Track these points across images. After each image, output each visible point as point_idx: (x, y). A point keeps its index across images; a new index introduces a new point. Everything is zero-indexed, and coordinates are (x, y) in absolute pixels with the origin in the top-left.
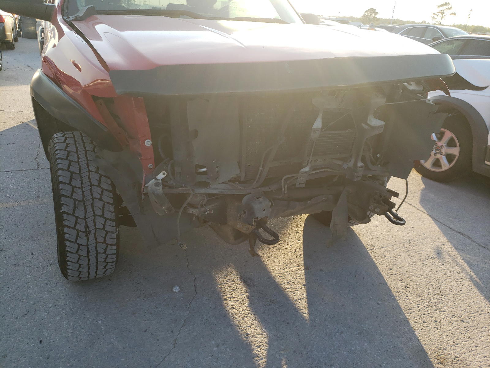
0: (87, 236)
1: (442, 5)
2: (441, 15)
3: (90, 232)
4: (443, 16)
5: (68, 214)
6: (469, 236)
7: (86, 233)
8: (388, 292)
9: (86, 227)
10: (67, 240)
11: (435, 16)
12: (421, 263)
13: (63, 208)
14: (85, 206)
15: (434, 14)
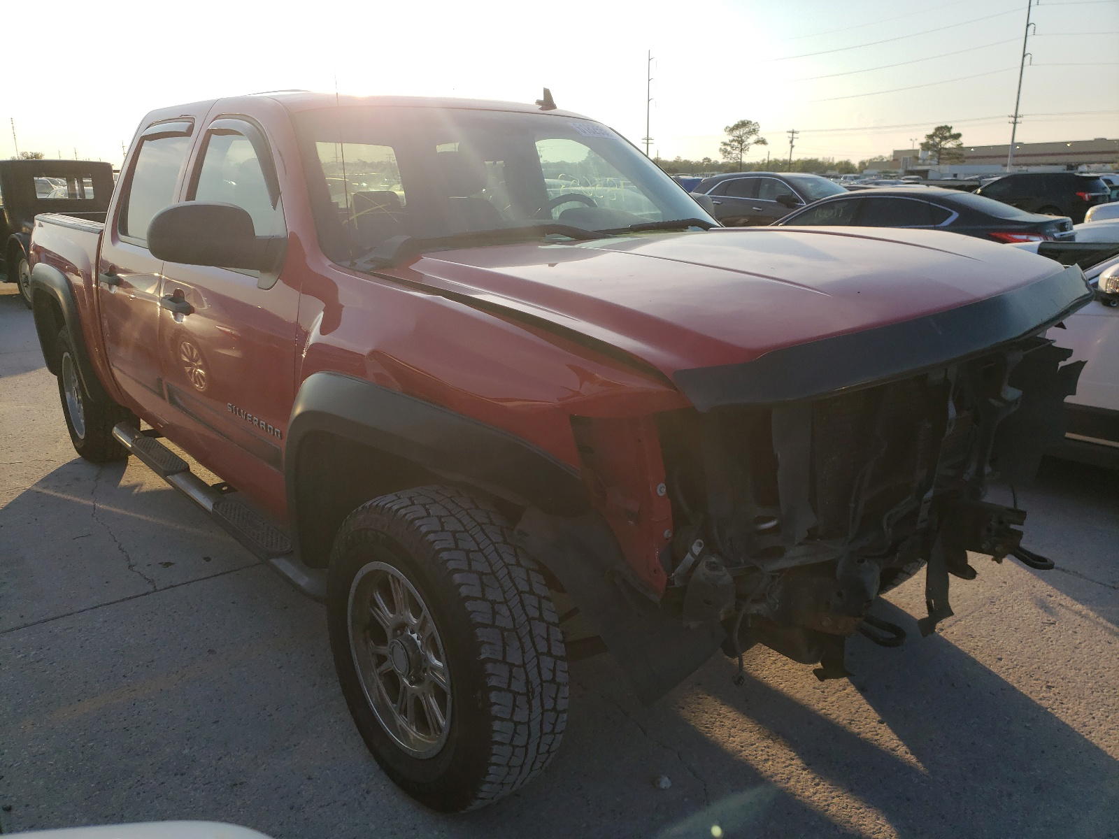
0: (529, 702)
1: (737, 127)
2: (739, 146)
3: (533, 692)
4: (743, 147)
5: (495, 661)
6: (1077, 573)
7: (528, 696)
8: (1027, 702)
9: (528, 682)
10: (496, 718)
11: (729, 148)
12: (1039, 637)
13: (483, 651)
14: (520, 639)
15: (725, 144)
